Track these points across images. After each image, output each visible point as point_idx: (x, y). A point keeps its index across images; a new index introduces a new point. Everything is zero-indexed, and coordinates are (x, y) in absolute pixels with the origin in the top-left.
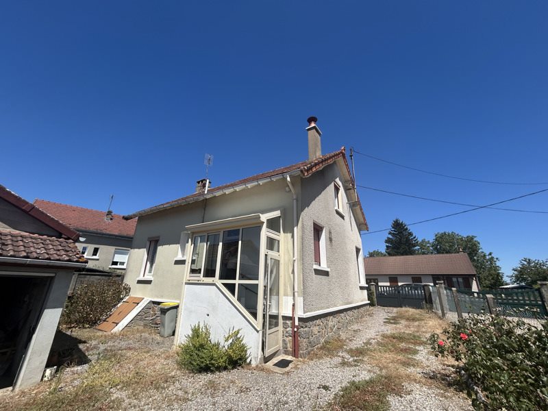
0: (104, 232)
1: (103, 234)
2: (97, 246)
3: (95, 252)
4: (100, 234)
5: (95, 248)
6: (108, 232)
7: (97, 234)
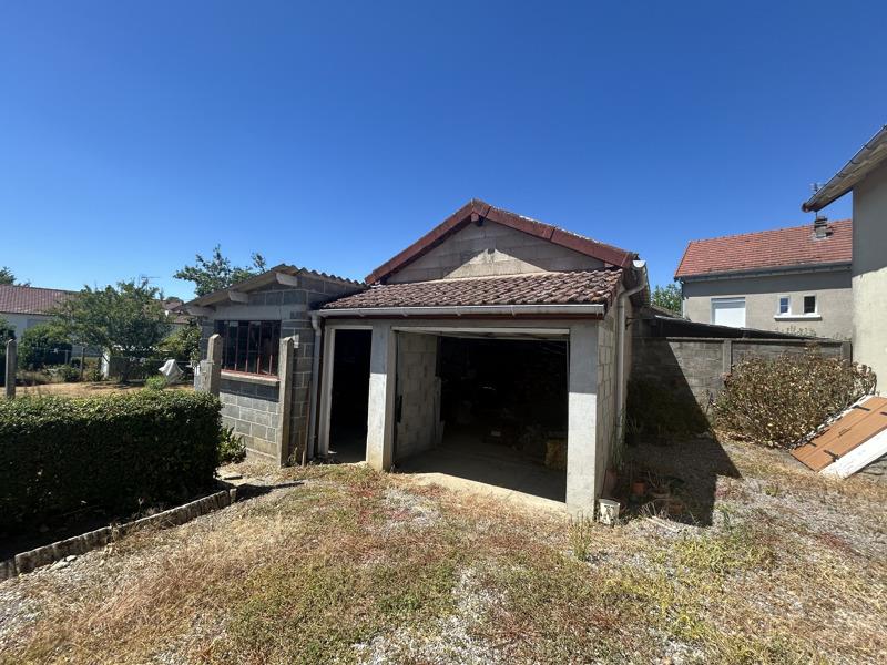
0: (816, 262)
1: (814, 268)
2: (809, 294)
3: (810, 304)
4: (805, 269)
5: (806, 298)
6: (824, 262)
7: (800, 269)
